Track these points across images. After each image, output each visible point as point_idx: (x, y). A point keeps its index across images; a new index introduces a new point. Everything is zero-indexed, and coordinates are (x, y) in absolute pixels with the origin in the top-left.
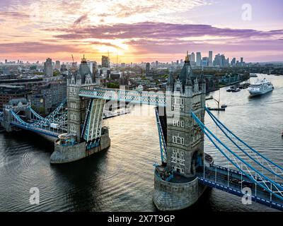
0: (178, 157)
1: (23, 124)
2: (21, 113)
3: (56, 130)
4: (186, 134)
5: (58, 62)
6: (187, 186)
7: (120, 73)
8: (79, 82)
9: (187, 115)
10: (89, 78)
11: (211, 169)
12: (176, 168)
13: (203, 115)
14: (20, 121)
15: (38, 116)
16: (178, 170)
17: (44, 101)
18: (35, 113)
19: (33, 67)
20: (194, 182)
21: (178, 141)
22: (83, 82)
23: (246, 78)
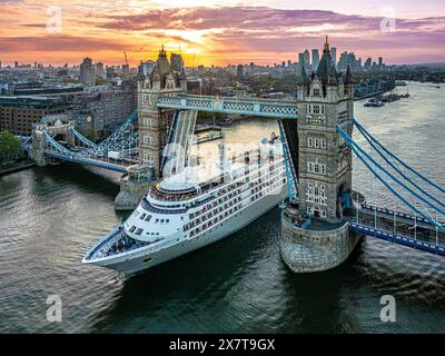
0: (316, 193)
1: (64, 154)
2: (59, 137)
3: (119, 161)
4: (329, 159)
5: (100, 65)
6: (333, 235)
7: (200, 80)
8: (157, 86)
9: (330, 129)
10: (171, 81)
11: (365, 211)
12: (313, 210)
13: (350, 131)
14: (59, 150)
15: (87, 142)
16: (316, 213)
17: (92, 120)
18: (81, 137)
19: (63, 72)
20: (343, 229)
21: (317, 170)
22: (163, 86)
23: (390, 87)
